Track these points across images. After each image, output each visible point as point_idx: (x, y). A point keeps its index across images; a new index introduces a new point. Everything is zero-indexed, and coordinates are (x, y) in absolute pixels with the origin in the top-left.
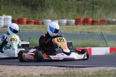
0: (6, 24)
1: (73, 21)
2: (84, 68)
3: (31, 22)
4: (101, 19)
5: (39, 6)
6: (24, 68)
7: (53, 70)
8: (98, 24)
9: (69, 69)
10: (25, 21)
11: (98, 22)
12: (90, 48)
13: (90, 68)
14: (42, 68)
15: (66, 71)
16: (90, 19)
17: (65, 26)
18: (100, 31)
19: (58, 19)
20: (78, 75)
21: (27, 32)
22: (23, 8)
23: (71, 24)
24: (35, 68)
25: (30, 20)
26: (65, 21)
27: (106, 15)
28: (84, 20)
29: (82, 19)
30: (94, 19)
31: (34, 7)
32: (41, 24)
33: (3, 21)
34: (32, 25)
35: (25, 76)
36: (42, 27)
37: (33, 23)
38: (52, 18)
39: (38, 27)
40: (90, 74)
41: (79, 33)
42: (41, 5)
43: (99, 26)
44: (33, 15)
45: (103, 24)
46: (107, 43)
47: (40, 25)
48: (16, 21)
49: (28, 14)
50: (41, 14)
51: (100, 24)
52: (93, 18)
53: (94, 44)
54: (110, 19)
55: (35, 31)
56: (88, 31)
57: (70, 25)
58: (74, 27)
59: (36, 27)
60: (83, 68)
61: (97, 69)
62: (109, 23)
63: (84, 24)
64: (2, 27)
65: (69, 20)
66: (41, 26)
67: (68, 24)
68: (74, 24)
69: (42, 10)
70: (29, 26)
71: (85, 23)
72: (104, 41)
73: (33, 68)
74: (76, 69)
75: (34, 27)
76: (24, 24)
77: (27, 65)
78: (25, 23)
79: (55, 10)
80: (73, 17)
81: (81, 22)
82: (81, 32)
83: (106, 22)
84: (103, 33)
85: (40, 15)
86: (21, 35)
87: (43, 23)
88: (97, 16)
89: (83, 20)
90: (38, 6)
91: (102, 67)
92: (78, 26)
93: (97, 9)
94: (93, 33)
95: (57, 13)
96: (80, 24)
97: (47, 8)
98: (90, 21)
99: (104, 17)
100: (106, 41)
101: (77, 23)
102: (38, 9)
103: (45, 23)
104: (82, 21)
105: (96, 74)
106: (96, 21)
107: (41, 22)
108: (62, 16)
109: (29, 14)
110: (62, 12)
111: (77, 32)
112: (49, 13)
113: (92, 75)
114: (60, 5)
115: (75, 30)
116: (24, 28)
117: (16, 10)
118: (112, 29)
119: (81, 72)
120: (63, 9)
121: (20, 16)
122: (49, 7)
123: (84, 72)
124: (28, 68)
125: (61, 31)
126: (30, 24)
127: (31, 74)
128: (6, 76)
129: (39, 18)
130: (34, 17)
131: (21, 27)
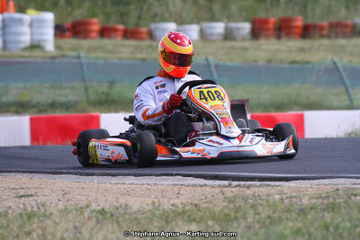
0: (37, 37)
1: (244, 28)
2: (287, 184)
3: (115, 30)
4: (333, 19)
7: (189, 192)
8: (322, 36)
9: (239, 186)
10: (96, 28)
11: (321, 28)
12: (300, 112)
13: (302, 181)
14: (155, 184)
15: (229, 192)
16: (296, 20)
17: (220, 44)
18: (329, 58)
19: (197, 20)
20: (269, 206)
21: (101, 62)
23: (239, 38)
25: (111, 24)
26: (219, 27)
27: (347, 8)
28: (277, 25)
29: (273, 20)
30: (310, 21)
32: (144, 36)
33: (26, 29)
34: (118, 41)
35: (103, 209)
36: (150, 47)
37: (120, 33)
38: (181, 16)
39: (136, 47)
40: (305, 202)
41: (261, 63)
43: (325, 42)
44: (121, 8)
45: (337, 36)
46: (353, 96)
47: (142, 39)
48: (69, 30)
49: (104, 6)
50: (145, 7)
51: (329, 37)
52: (305, 17)
53: (313, 98)
54: (358, 21)
55: (128, 59)
56: (290, 59)
57: (234, 39)
58: (248, 44)
59: (129, 46)
60: (281, 183)
61: (325, 185)
62: (356, 31)
63: (279, 37)
64: (26, 49)
65: (233, 25)
66: (147, 43)
67: (228, 36)
68: (249, 36)
70: (107, 42)
71: (283, 34)
72: (340, 89)
74: (261, 185)
75: (122, 46)
76: (92, 38)
77: (108, 172)
78: (94, 34)
80: (245, 14)
81: (268, 29)
82: (270, 61)
84: (339, 65)
85: (142, 9)
86: (85, 71)
87: (151, 35)
88: (318, 11)
89: (275, 23)
91: (343, 180)
92: (262, 41)
94: (307, 63)
95: (196, 3)
96: (267, 37)
98: (297, 27)
99: (342, 14)
100: (347, 90)
101: (256, 33)
103: (158, 33)
104: (271, 26)
105: (326, 202)
106: (315, 26)
107: (144, 30)
108: (210, 9)
109: (109, 5)
111: (256, 61)
113: (311, 208)
115: (251, 55)
119: (277, 197)
121: (79, 14)
123: (284, 197)
124: (110, 183)
125: (207, 60)
126: (109, 37)
127: (124, 206)
128: (45, 211)
129: (140, 17)
130: (123, 16)
131: (82, 48)
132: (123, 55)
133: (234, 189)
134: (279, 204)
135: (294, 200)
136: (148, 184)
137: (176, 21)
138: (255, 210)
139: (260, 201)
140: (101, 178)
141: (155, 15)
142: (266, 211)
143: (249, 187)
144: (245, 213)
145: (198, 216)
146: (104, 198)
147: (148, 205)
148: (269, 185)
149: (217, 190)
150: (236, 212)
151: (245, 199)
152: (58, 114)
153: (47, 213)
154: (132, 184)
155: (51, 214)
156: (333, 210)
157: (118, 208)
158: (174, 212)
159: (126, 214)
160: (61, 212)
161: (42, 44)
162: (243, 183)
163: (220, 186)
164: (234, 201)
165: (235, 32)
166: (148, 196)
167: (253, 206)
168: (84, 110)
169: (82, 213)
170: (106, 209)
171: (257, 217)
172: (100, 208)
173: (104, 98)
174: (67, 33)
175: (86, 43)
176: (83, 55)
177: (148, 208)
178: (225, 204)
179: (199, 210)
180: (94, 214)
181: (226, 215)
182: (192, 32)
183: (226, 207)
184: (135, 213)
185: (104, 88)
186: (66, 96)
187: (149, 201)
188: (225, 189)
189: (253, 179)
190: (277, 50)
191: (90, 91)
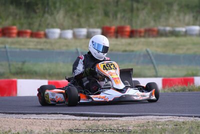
1: (97, 32)
3: (26, 33)
4: (147, 27)
5: (40, 6)
6: (16, 118)
7: (66, 123)
8: (140, 37)
10: (15, 31)
11: (140, 32)
13: (129, 117)
15: (88, 123)
16: (126, 28)
18: (144, 49)
19: (71, 27)
21: (18, 50)
22: (12, 9)
24: (35, 119)
25: (24, 29)
26: (84, 31)
27: (155, 21)
29: (114, 27)
30: (135, 28)
31: (30, 8)
32: (42, 36)
34: (28, 38)
35: (18, 133)
36: (45, 42)
37: (29, 34)
38: (63, 25)
39: (38, 42)
42: (43, 4)
43: (143, 40)
44: (30, 20)
45: (149, 36)
46: (157, 70)
47: (40, 38)
49: (20, 19)
50: (43, 19)
51: (144, 37)
52: (132, 26)
54: (161, 28)
55: (34, 49)
56: (123, 49)
60: (117, 118)
61: (142, 120)
62: (159, 34)
63: (117, 37)
65: (91, 30)
66: (43, 40)
67: (89, 36)
69: (44, 13)
70: (21, 39)
71: (119, 35)
72: (151, 66)
73: (32, 118)
74: (106, 119)
75: (30, 41)
76: (13, 37)
77: (21, 112)
78: (14, 35)
79: (67, 12)
80: (98, 24)
81: (111, 33)
83: (155, 33)
84: (150, 52)
85: (41, 21)
86: (9, 56)
87: (46, 36)
88: (139, 23)
89: (115, 29)
90: (37, 5)
91: (151, 117)
93: (138, 9)
94: (133, 51)
95: (72, 18)
96: (110, 37)
97: (53, 8)
98: (127, 31)
99: (152, 24)
100: (154, 66)
102: (37, 11)
103: (50, 35)
104: (112, 31)
105: (142, 129)
106: (137, 31)
107: (42, 32)
108: (79, 21)
109: (23, 18)
110: (78, 15)
112: (57, 18)
113: (134, 132)
114: (75, 3)
116: (13, 43)
118: (166, 45)
120: (80, 10)
121: (6, 24)
122: (55, 8)
123: (120, 126)
125: (77, 50)
126: (23, 36)
127: (30, 131)
129: (40, 25)
130: (30, 24)
131: (7, 43)
132: (31, 47)
133: (91, 121)
135: (125, 127)
137: (59, 28)
141: (48, 24)
148: (111, 119)
151: (98, 127)
156: (146, 133)
157: (27, 132)
163: (84, 120)
165: (93, 34)
166: (44, 126)
168: (8, 77)
170: (20, 132)
175: (9, 40)
176: (7, 46)
177: (43, 132)
182: (69, 34)
185: (19, 65)
190: (116, 44)
191: (12, 67)
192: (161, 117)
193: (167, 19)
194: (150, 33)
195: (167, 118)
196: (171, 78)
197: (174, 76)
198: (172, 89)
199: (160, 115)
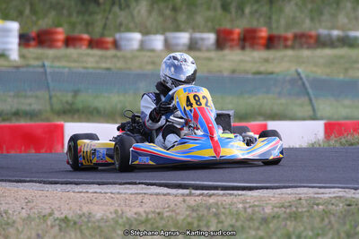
0: (1, 47)
1: (208, 39)
2: (249, 193)
3: (81, 40)
4: (297, 30)
7: (152, 199)
8: (286, 47)
9: (202, 194)
10: (61, 37)
11: (286, 39)
12: (263, 122)
13: (265, 191)
14: (119, 193)
15: (191, 201)
16: (261, 31)
18: (293, 69)
19: (163, 31)
20: (232, 214)
21: (66, 70)
23: (204, 48)
25: (76, 34)
26: (184, 38)
27: (312, 19)
28: (242, 36)
29: (237, 30)
30: (275, 32)
32: (110, 45)
34: (84, 50)
35: (66, 217)
36: (115, 56)
37: (86, 43)
38: (146, 27)
39: (101, 57)
40: (268, 210)
41: (226, 74)
43: (290, 52)
44: (87, 18)
45: (301, 47)
46: (316, 108)
47: (107, 49)
48: (34, 39)
49: (70, 15)
50: (111, 17)
51: (292, 47)
53: (276, 109)
54: (323, 32)
56: (254, 70)
57: (199, 50)
58: (213, 54)
59: (93, 56)
60: (244, 192)
61: (288, 194)
62: (320, 42)
63: (243, 48)
65: (198, 35)
66: (111, 52)
67: (193, 46)
68: (214, 47)
69: (114, 4)
70: (72, 51)
71: (247, 44)
72: (304, 99)
74: (224, 194)
75: (88, 55)
76: (57, 48)
77: (71, 180)
78: (60, 44)
80: (210, 24)
81: (233, 40)
82: (234, 71)
84: (303, 75)
85: (107, 18)
86: (50, 81)
87: (116, 45)
88: (283, 22)
89: (239, 34)
91: (305, 190)
92: (226, 52)
94: (272, 73)
95: (161, 14)
96: (231, 47)
98: (262, 38)
99: (307, 26)
100: (311, 100)
101: (220, 44)
103: (123, 43)
104: (235, 36)
105: (288, 211)
106: (279, 37)
107: (110, 39)
108: (175, 20)
109: (75, 15)
110: (174, 9)
111: (221, 71)
112: (135, 13)
113: (274, 217)
115: (215, 65)
117: (32, 5)
119: (240, 206)
121: (44, 23)
123: (248, 205)
124: (74, 192)
126: (74, 46)
127: (87, 214)
128: (8, 218)
129: (105, 27)
130: (88, 26)
131: (47, 58)
132: (89, 65)
133: (196, 198)
134: (242, 213)
135: (257, 209)
136: (112, 193)
137: (140, 32)
138: (218, 218)
139: (223, 210)
140: (64, 187)
141: (121, 25)
142: (229, 220)
143: (210, 196)
144: (208, 222)
145: (160, 225)
146: (68, 207)
147: (111, 213)
148: (232, 194)
149: (180, 199)
150: (199, 221)
151: (208, 208)
152: (22, 122)
153: (9, 221)
154: (96, 192)
155: (14, 222)
156: (295, 218)
157: (81, 217)
158: (136, 220)
159: (89, 221)
160: (24, 220)
161: (7, 53)
162: (206, 192)
163: (183, 195)
164: (197, 210)
165: (200, 42)
166: (111, 205)
167: (216, 215)
168: (48, 119)
169: (45, 221)
170: (70, 217)
171: (220, 226)
172: (63, 216)
173: (68, 107)
174: (32, 43)
175: (51, 52)
176: (47, 63)
177: (111, 216)
178: (188, 213)
179: (162, 218)
180: (57, 222)
181: (189, 224)
182: (158, 42)
183: (188, 216)
184: (98, 221)
185: (69, 97)
186: (30, 105)
187: (112, 209)
188: (187, 198)
189: (216, 188)
190: (242, 61)
191: (54, 100)
192: (322, 190)
193: (334, 16)
194: (303, 40)
195: (334, 193)
196: (342, 121)
197: (347, 118)
198: (343, 140)
199: (320, 187)
